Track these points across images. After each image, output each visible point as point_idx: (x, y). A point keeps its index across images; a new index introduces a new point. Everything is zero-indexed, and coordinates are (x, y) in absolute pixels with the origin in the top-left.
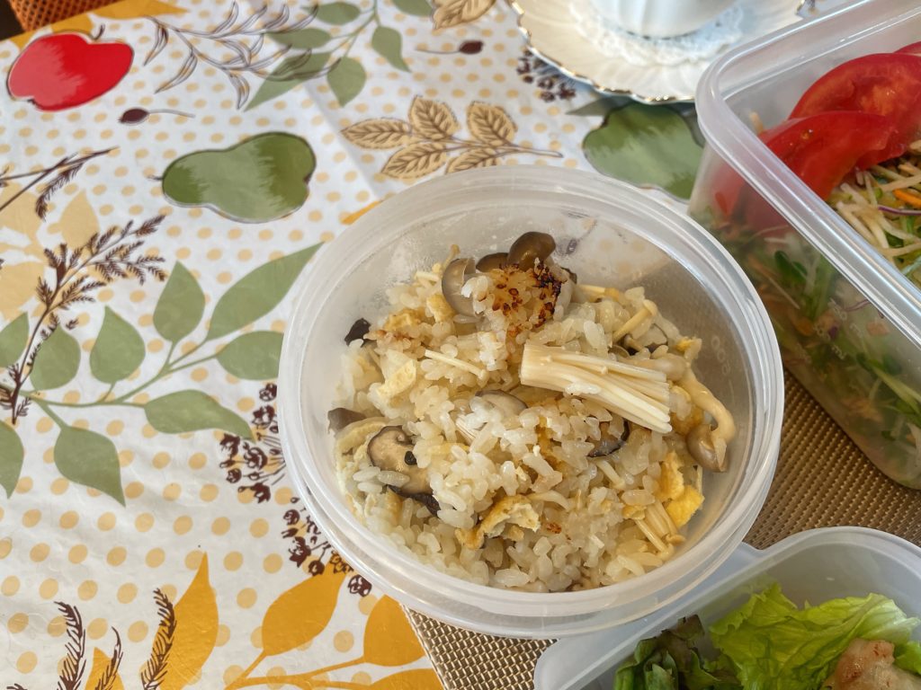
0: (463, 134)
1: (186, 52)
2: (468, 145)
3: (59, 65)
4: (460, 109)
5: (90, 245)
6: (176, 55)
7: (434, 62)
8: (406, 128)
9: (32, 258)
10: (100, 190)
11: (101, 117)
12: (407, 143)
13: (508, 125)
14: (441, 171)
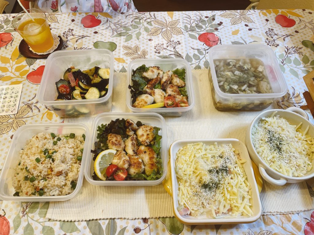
0: (139, 53)
1: (109, 25)
2: (139, 55)
3: (90, 20)
4: (142, 49)
5: (80, 49)
6: (107, 25)
7: (143, 40)
8: (132, 49)
9: (72, 47)
10: (85, 42)
11: (91, 31)
12: (130, 51)
13: (147, 54)
14: (132, 57)
